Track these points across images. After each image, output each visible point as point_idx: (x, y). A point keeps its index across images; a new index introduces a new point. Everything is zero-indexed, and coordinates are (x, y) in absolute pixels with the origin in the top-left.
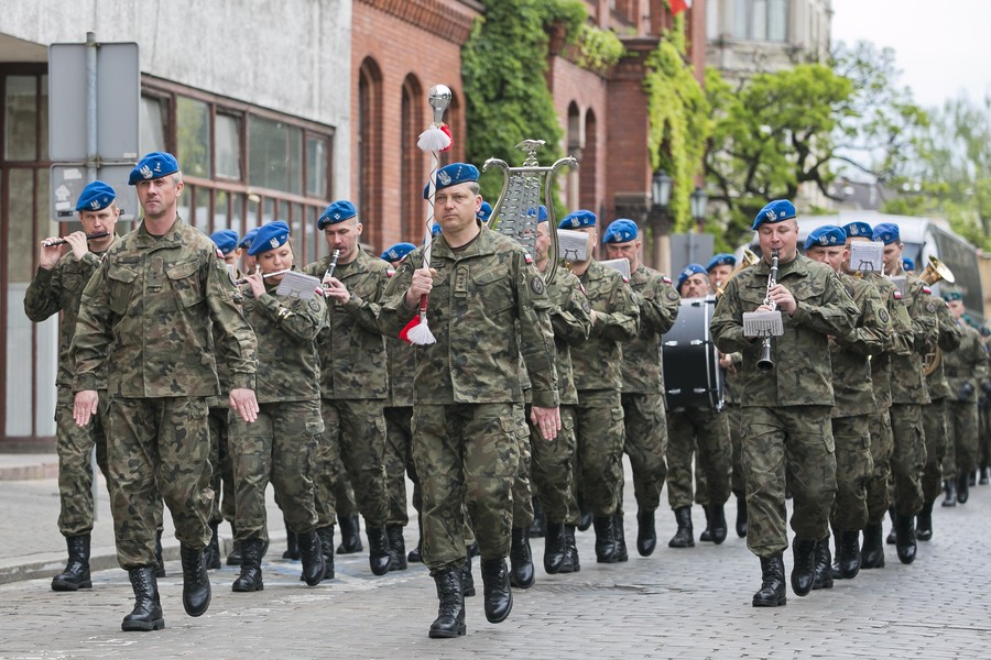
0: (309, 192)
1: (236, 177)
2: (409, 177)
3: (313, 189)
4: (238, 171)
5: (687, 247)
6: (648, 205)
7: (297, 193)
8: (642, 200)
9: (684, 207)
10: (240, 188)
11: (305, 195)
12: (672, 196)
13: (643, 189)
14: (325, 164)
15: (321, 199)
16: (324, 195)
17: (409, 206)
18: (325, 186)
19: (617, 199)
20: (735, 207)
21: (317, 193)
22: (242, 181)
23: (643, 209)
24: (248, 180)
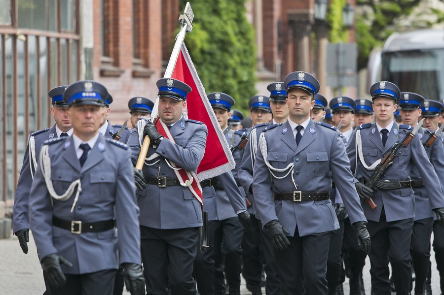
0: (62, 29)
1: (9, 23)
2: (138, 7)
3: (66, 27)
4: (10, 19)
5: (338, 53)
6: (311, 19)
7: (53, 30)
8: (307, 15)
9: (338, 19)
10: (12, 31)
11: (59, 31)
12: (329, 11)
13: (308, 7)
14: (74, 8)
15: (71, 33)
16: (74, 29)
17: (139, 28)
18: (74, 23)
19: (290, 15)
20: (379, 11)
21: (69, 29)
22: (13, 25)
23: (308, 22)
24: (17, 24)
